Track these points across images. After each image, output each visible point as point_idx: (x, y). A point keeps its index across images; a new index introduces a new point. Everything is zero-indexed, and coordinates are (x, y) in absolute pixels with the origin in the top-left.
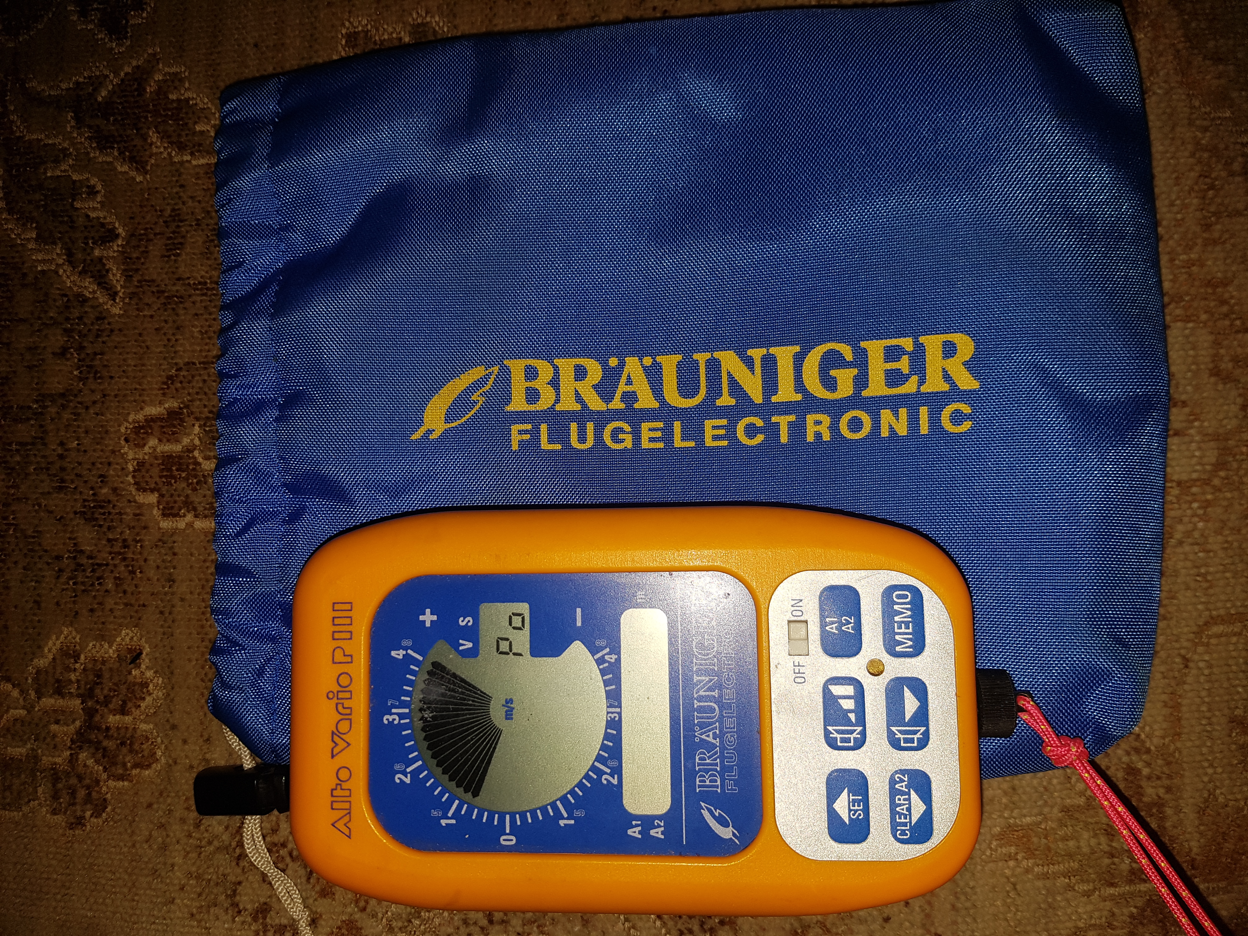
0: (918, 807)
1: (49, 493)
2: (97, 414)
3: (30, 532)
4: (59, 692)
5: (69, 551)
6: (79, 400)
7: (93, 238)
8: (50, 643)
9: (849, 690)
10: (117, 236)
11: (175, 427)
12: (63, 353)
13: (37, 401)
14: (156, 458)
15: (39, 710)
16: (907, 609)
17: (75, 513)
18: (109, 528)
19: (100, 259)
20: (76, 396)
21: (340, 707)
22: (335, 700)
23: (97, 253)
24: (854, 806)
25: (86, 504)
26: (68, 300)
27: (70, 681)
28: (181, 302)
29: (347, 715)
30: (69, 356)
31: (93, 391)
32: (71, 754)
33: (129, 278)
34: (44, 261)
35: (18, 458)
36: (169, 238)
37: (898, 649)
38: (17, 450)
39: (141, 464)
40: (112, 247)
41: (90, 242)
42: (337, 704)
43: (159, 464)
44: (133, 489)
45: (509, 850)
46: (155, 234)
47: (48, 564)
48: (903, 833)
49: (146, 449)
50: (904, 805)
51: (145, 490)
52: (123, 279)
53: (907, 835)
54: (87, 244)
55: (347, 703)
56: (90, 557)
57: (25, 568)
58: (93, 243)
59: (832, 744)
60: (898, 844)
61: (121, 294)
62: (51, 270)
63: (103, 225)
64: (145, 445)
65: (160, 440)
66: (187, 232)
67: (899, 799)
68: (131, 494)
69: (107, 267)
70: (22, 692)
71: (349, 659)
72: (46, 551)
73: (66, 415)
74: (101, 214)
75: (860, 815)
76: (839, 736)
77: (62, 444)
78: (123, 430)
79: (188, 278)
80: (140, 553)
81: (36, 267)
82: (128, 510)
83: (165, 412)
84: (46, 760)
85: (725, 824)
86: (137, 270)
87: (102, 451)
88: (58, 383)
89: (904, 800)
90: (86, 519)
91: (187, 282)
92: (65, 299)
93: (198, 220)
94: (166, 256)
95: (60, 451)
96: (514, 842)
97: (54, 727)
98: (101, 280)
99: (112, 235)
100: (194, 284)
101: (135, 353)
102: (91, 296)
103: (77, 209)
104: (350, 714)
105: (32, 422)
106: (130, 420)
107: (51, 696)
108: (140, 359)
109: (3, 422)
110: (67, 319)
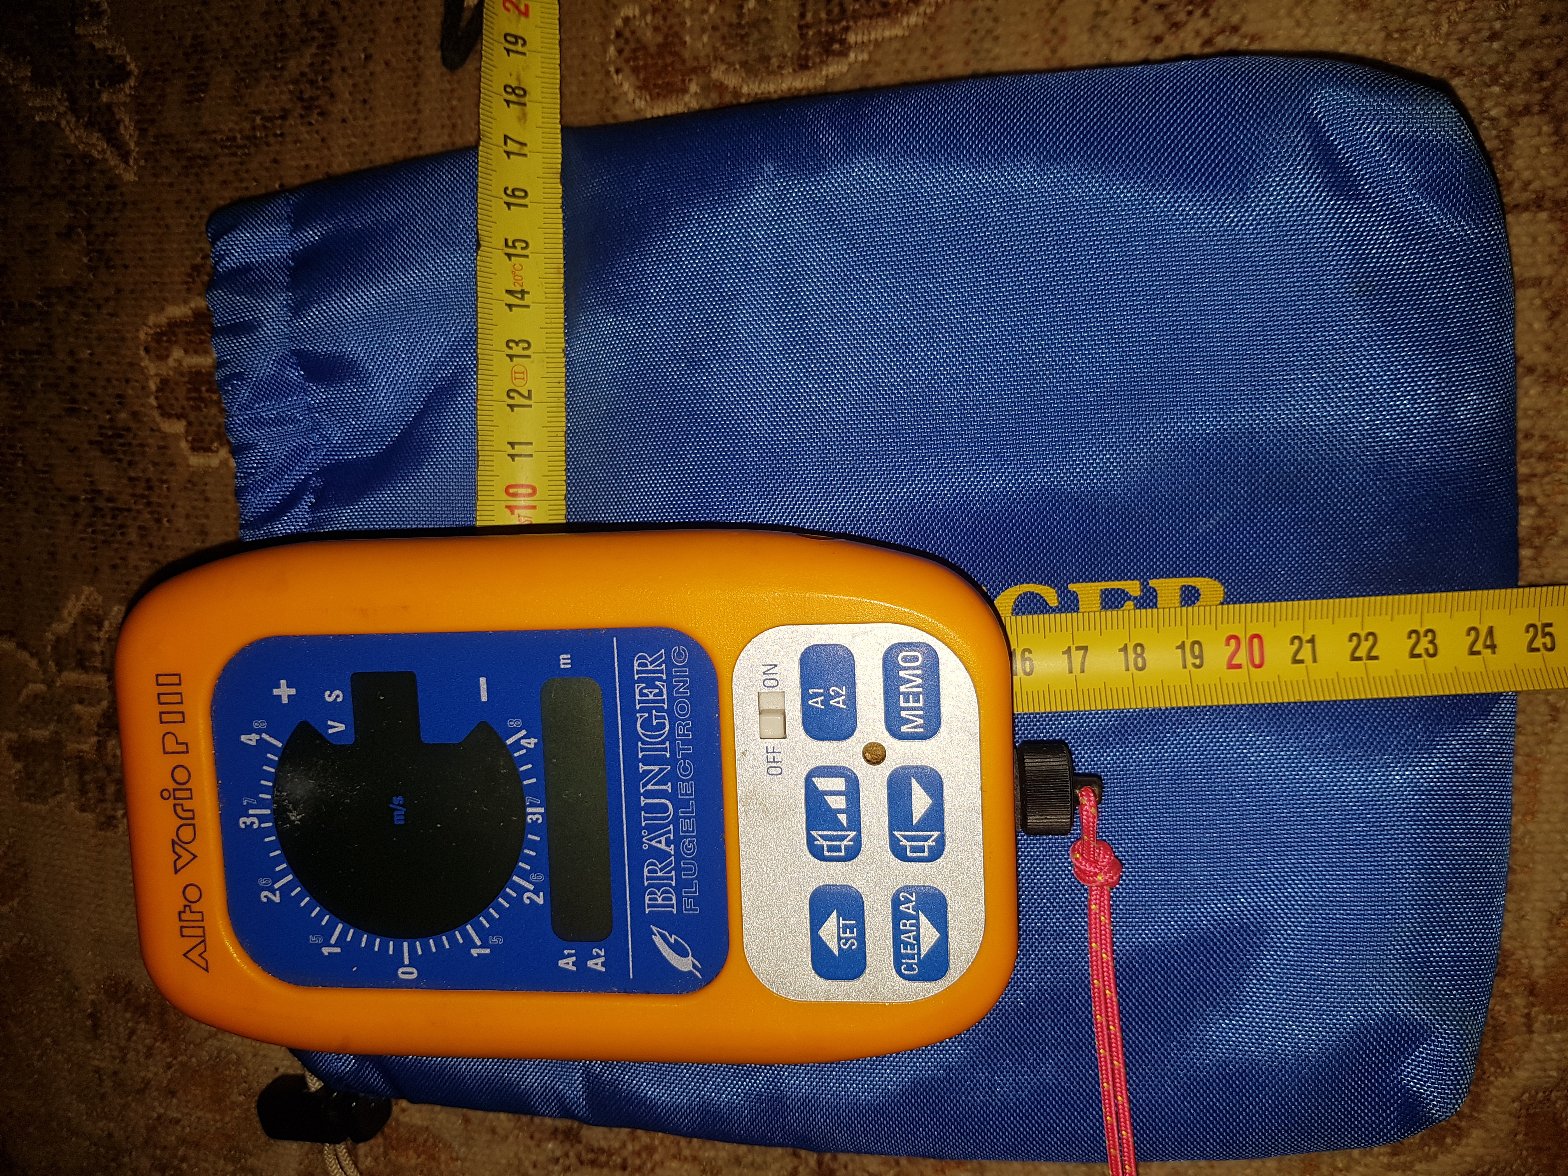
0: (929, 935)
1: (60, 416)
2: (111, 315)
3: (40, 466)
4: (82, 665)
5: (85, 491)
6: (89, 295)
7: (99, 78)
8: (70, 604)
9: (839, 784)
10: (129, 74)
11: (203, 334)
12: (68, 234)
13: (40, 297)
14: (182, 374)
15: (61, 686)
16: (917, 676)
17: (91, 443)
18: (130, 463)
19: (109, 106)
20: (85, 291)
21: (179, 808)
22: (172, 801)
23: (105, 98)
24: (845, 933)
25: (104, 431)
26: (73, 162)
27: (94, 653)
28: (205, 165)
29: (189, 820)
30: (75, 237)
31: (105, 284)
32: (99, 741)
33: (143, 132)
34: (43, 109)
35: (22, 371)
36: (191, 77)
37: (904, 729)
38: (21, 361)
39: (164, 382)
40: (122, 89)
41: (96, 82)
42: (175, 805)
43: (185, 383)
44: (156, 414)
45: (408, 985)
46: (174, 71)
47: (62, 506)
48: (910, 967)
49: (171, 362)
50: (912, 931)
51: (170, 416)
52: (137, 133)
53: (914, 969)
54: (92, 85)
55: (187, 805)
56: (110, 500)
57: (37, 511)
58: (100, 84)
59: (816, 852)
60: (903, 981)
61: (134, 154)
62: (51, 121)
63: (111, 59)
64: (168, 356)
65: (186, 351)
66: (212, 67)
67: (905, 925)
68: (154, 421)
69: (118, 117)
70: (41, 663)
71: (183, 748)
72: (59, 490)
73: (76, 317)
74: (109, 44)
75: (853, 944)
76: (825, 844)
77: (72, 353)
78: (142, 336)
79: (214, 132)
80: (167, 497)
81: (33, 118)
82: (151, 441)
83: (190, 312)
84: (72, 747)
85: (683, 954)
86: (153, 121)
87: (118, 363)
88: (65, 273)
89: (911, 925)
90: (103, 451)
91: (213, 136)
92: (69, 161)
93: (224, 50)
94: (187, 102)
95: (69, 362)
96: (415, 976)
97: (78, 708)
98: (111, 135)
99: (121, 74)
100: (222, 140)
101: (153, 234)
102: (100, 157)
103: (79, 36)
104: (193, 818)
105: (37, 324)
106: (151, 323)
107: (73, 670)
108: (160, 242)
109: (3, 324)
110: (72, 188)
